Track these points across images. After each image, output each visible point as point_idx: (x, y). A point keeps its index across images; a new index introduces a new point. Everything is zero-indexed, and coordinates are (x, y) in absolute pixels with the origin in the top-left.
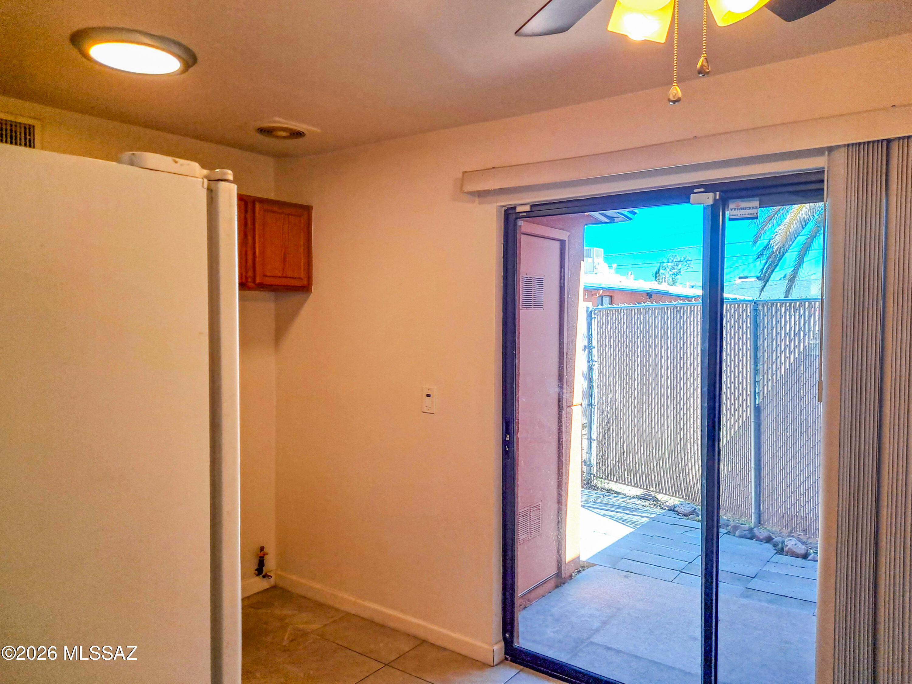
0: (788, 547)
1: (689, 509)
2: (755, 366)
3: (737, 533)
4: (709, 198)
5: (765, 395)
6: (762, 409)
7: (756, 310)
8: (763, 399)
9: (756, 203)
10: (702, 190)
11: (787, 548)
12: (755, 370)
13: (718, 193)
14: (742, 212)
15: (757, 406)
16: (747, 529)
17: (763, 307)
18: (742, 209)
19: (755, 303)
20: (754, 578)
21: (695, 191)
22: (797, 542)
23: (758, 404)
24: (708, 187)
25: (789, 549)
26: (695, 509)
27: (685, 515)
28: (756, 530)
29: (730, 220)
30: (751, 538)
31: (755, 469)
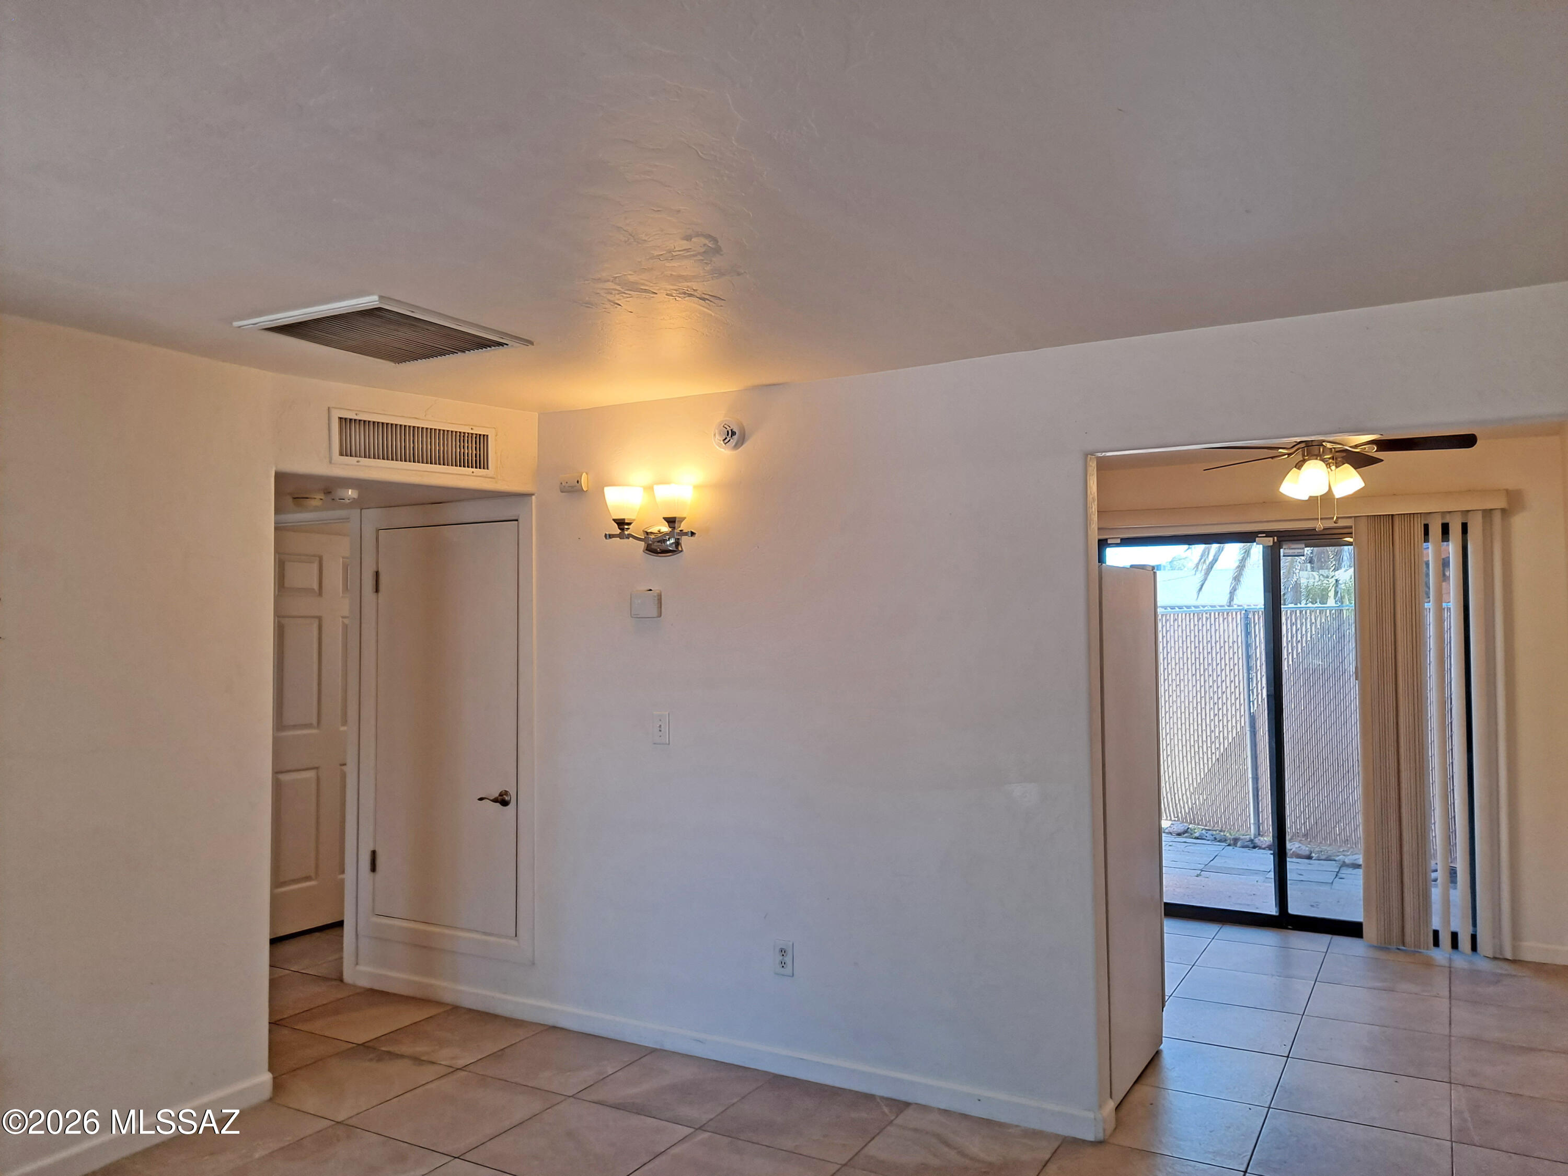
0: (1293, 850)
1: (1183, 828)
2: (1249, 674)
3: (1239, 844)
4: (1270, 541)
5: (1260, 703)
6: (1257, 717)
7: (1247, 618)
8: (1257, 707)
9: (1304, 546)
10: (1264, 535)
11: (1291, 852)
12: (1249, 679)
13: (1276, 538)
14: (1293, 551)
15: (1252, 714)
16: (1248, 839)
17: (1254, 615)
18: (1292, 549)
19: (1246, 611)
20: (1269, 872)
21: (1259, 535)
22: (1300, 845)
23: (1253, 713)
24: (1269, 534)
25: (1293, 852)
26: (1188, 828)
27: (1179, 834)
28: (1256, 841)
29: (1284, 556)
30: (1254, 847)
31: (1253, 778)
